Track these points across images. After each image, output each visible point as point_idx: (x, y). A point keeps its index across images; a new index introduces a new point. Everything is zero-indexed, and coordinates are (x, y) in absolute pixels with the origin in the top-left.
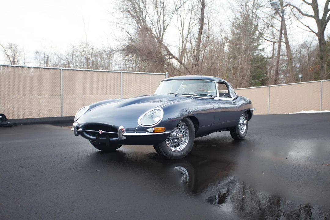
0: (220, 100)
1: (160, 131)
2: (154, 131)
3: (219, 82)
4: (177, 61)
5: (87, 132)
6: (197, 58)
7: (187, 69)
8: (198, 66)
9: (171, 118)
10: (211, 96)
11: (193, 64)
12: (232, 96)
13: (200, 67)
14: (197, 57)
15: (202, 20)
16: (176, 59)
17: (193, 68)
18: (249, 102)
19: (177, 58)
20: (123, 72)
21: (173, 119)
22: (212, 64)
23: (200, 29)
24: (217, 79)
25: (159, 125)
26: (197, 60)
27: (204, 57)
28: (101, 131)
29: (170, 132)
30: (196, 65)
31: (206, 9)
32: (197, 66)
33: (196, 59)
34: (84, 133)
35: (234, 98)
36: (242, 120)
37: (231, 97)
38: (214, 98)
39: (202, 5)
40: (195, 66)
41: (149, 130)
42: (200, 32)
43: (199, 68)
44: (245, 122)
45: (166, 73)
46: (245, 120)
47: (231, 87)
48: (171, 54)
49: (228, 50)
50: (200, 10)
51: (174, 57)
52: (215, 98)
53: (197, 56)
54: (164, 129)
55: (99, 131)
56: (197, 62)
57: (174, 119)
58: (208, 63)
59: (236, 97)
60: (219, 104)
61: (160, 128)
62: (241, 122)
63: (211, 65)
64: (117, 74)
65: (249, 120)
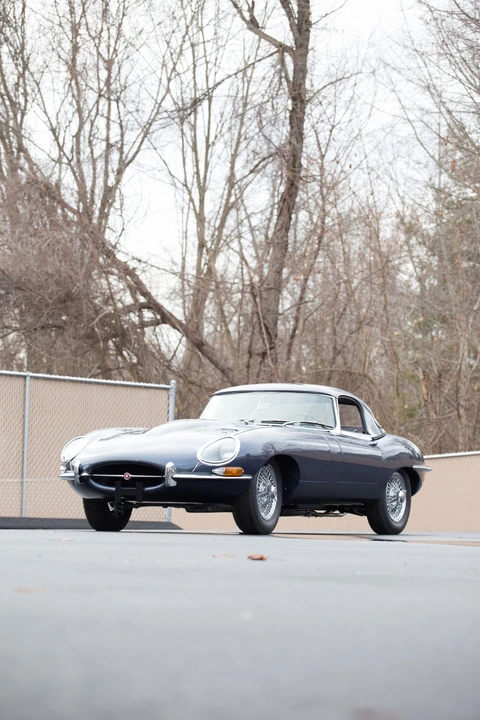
0: (342, 436)
1: (234, 473)
2: (226, 472)
3: (343, 401)
4: (179, 335)
5: (97, 480)
6: (270, 326)
7: (223, 371)
8: (275, 361)
10: (324, 425)
11: (250, 353)
13: (281, 366)
14: (270, 320)
15: (294, 162)
16: (174, 327)
17: (248, 366)
18: (417, 456)
19: (179, 322)
20: (31, 377)
22: (337, 352)
23: (283, 200)
24: (337, 392)
25: (234, 463)
26: (268, 333)
27: (301, 322)
28: (127, 476)
29: (250, 477)
30: (264, 355)
31: (312, 113)
32: (268, 361)
33: (267, 328)
34: (92, 481)
35: (374, 435)
36: (395, 490)
37: (369, 434)
38: (330, 431)
39: (294, 99)
40: (260, 359)
41: (216, 471)
42: (285, 212)
43: (277, 369)
44: (402, 494)
45: (169, 384)
46: (401, 489)
48: (153, 305)
49: (415, 286)
50: (284, 116)
51: (166, 318)
53: (270, 317)
54: (242, 470)
55: (123, 475)
56: (271, 343)
57: (256, 456)
58: (317, 350)
59: (381, 434)
60: (340, 443)
61: (234, 469)
62: (392, 494)
64: (14, 380)
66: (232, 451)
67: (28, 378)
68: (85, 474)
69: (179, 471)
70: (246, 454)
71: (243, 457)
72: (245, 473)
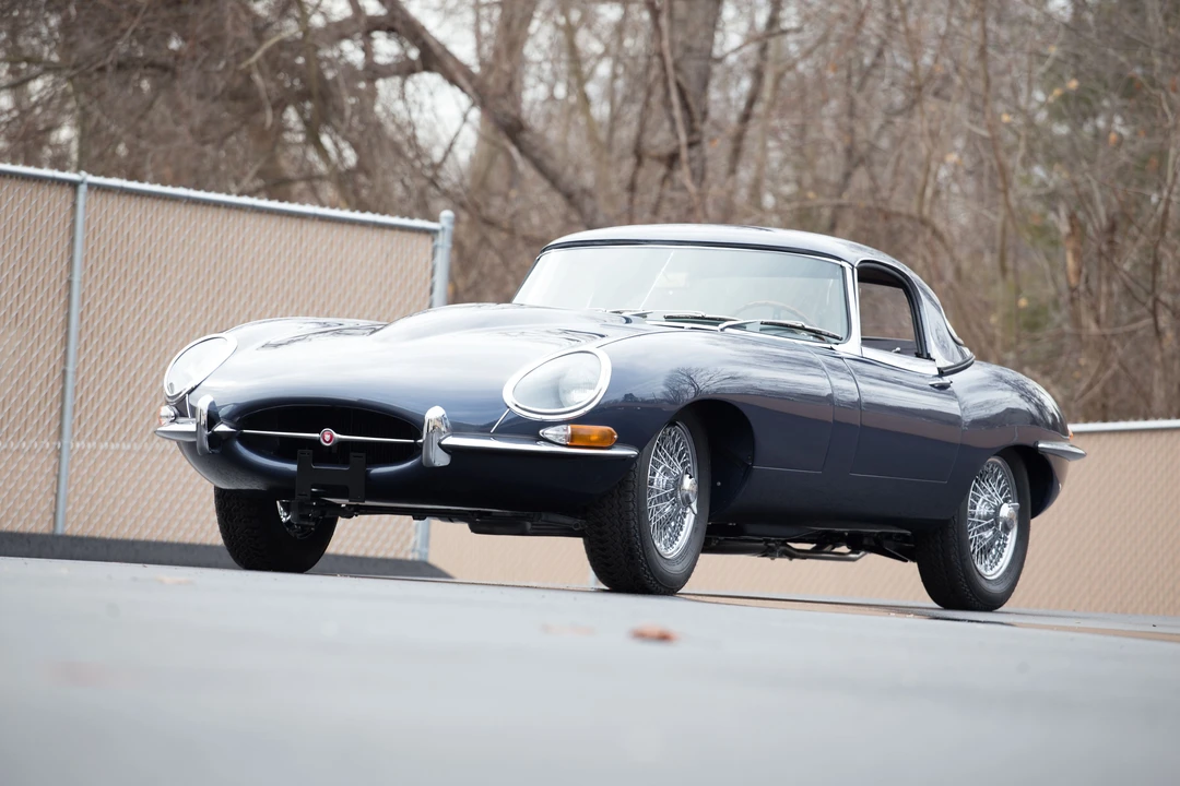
0: (863, 360)
1: (595, 442)
2: (573, 437)
4: (464, 102)
6: (692, 88)
7: (568, 197)
8: (700, 176)
9: (635, 393)
10: (820, 333)
11: (639, 155)
12: (933, 350)
13: (714, 189)
14: (692, 74)
16: (452, 81)
17: (632, 187)
18: (1050, 419)
19: (465, 70)
22: (855, 158)
24: (855, 253)
25: (594, 416)
26: (686, 107)
27: (768, 82)
28: (328, 436)
30: (672, 160)
32: (683, 175)
33: (682, 93)
34: (239, 447)
35: (943, 362)
36: (991, 502)
37: (929, 357)
38: (834, 346)
40: (661, 171)
41: (549, 433)
43: (702, 196)
44: (1006, 511)
46: (1006, 501)
47: (935, 304)
48: (400, 24)
51: (432, 58)
52: (841, 349)
53: (692, 67)
54: (613, 434)
55: (317, 435)
56: (691, 130)
57: (648, 402)
59: (960, 360)
60: (858, 378)
61: (595, 431)
62: (982, 509)
63: (834, 177)
65: (1036, 513)
66: (591, 386)
67: (83, 189)
68: (222, 428)
69: (458, 429)
70: (626, 396)
71: (616, 401)
72: (622, 442)
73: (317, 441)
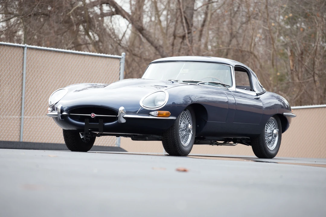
0: (236, 92)
1: (164, 115)
2: (159, 114)
4: (127, 22)
5: (72, 117)
6: (188, 18)
7: (156, 48)
8: (191, 41)
9: (175, 102)
10: (224, 85)
11: (175, 36)
12: (255, 89)
13: (195, 45)
16: (124, 17)
17: (173, 45)
18: (286, 107)
19: (127, 14)
20: (28, 48)
21: (178, 104)
22: (233, 36)
24: (233, 63)
25: (164, 109)
26: (187, 23)
27: (209, 15)
28: (93, 115)
29: (175, 118)
30: (184, 37)
32: (186, 41)
33: (186, 19)
34: (69, 118)
35: (258, 92)
36: (271, 129)
37: (254, 91)
38: (228, 88)
40: (181, 40)
41: (152, 113)
43: (192, 47)
44: (275, 131)
45: (120, 55)
46: (275, 129)
47: (255, 76)
48: (110, 2)
51: (118, 11)
52: (230, 89)
53: (188, 12)
54: (169, 113)
55: (90, 115)
56: (189, 29)
58: (219, 35)
59: (262, 91)
60: (235, 97)
61: (165, 112)
62: (269, 131)
65: (283, 131)
66: (163, 100)
67: (26, 48)
68: (64, 113)
69: (128, 113)
70: (173, 103)
71: (170, 104)
72: (172, 115)
73: (90, 117)
